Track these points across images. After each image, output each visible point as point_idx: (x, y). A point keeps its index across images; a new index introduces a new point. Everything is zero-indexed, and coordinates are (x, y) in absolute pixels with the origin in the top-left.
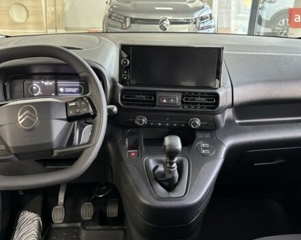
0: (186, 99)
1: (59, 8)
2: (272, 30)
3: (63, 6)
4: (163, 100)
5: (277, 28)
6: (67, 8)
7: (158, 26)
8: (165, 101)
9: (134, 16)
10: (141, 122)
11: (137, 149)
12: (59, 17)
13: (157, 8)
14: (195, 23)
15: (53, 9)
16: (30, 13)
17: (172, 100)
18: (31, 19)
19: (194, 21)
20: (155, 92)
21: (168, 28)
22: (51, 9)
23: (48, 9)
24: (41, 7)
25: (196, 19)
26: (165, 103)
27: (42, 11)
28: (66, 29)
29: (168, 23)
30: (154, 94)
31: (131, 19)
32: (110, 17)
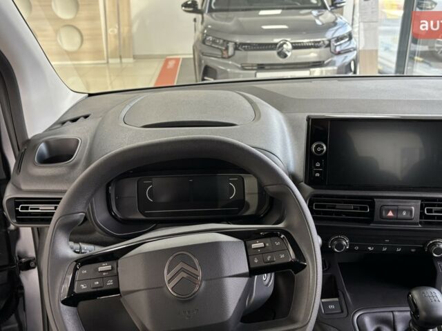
0: (429, 211)
1: (125, 30)
2: (430, 47)
3: (130, 26)
4: (388, 211)
5: (437, 45)
6: (135, 28)
7: (275, 53)
8: (390, 214)
9: (238, 40)
10: (340, 246)
11: (337, 296)
12: (124, 41)
13: (265, 27)
14: (329, 45)
15: (116, 31)
16: (85, 37)
17: (404, 213)
18: (87, 45)
19: (327, 43)
20: (372, 198)
21: (289, 54)
22: (113, 31)
23: (109, 31)
24: (100, 29)
25: (330, 41)
26: (390, 218)
27: (101, 35)
28: (135, 57)
29: (290, 46)
30: (371, 202)
31: (236, 43)
32: (204, 42)
